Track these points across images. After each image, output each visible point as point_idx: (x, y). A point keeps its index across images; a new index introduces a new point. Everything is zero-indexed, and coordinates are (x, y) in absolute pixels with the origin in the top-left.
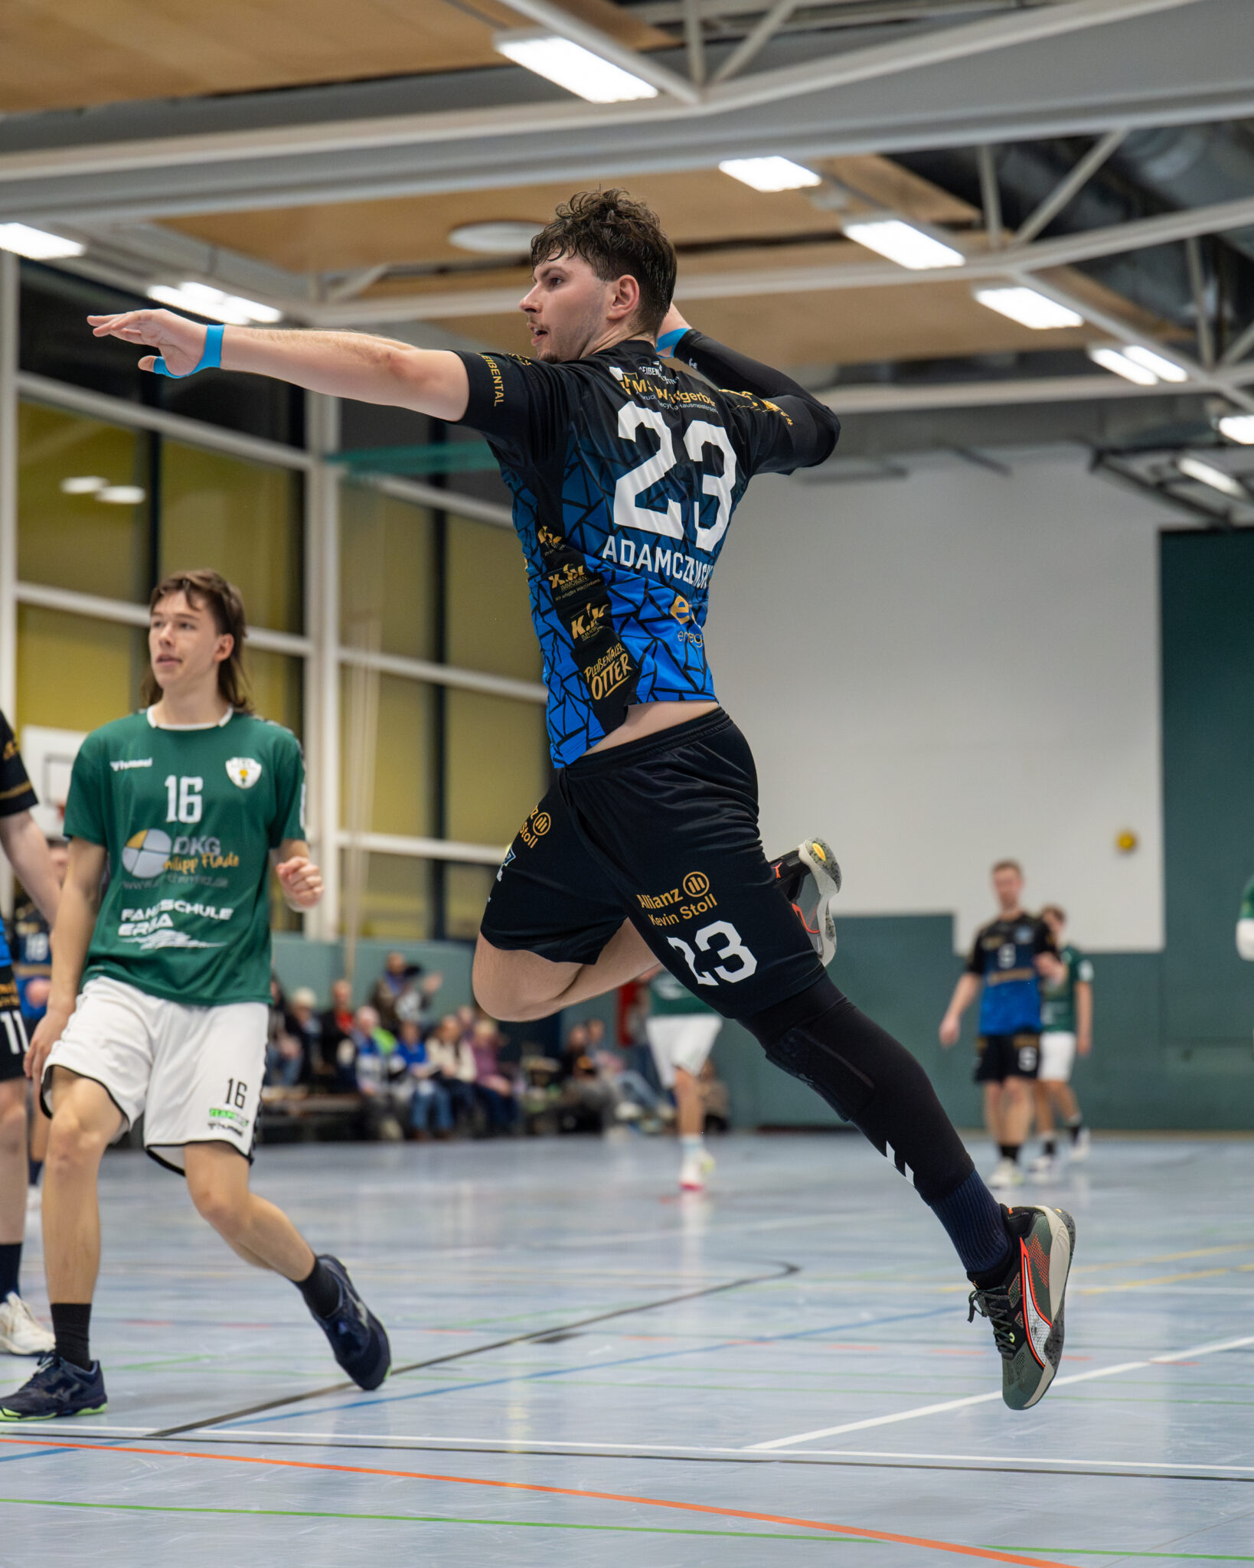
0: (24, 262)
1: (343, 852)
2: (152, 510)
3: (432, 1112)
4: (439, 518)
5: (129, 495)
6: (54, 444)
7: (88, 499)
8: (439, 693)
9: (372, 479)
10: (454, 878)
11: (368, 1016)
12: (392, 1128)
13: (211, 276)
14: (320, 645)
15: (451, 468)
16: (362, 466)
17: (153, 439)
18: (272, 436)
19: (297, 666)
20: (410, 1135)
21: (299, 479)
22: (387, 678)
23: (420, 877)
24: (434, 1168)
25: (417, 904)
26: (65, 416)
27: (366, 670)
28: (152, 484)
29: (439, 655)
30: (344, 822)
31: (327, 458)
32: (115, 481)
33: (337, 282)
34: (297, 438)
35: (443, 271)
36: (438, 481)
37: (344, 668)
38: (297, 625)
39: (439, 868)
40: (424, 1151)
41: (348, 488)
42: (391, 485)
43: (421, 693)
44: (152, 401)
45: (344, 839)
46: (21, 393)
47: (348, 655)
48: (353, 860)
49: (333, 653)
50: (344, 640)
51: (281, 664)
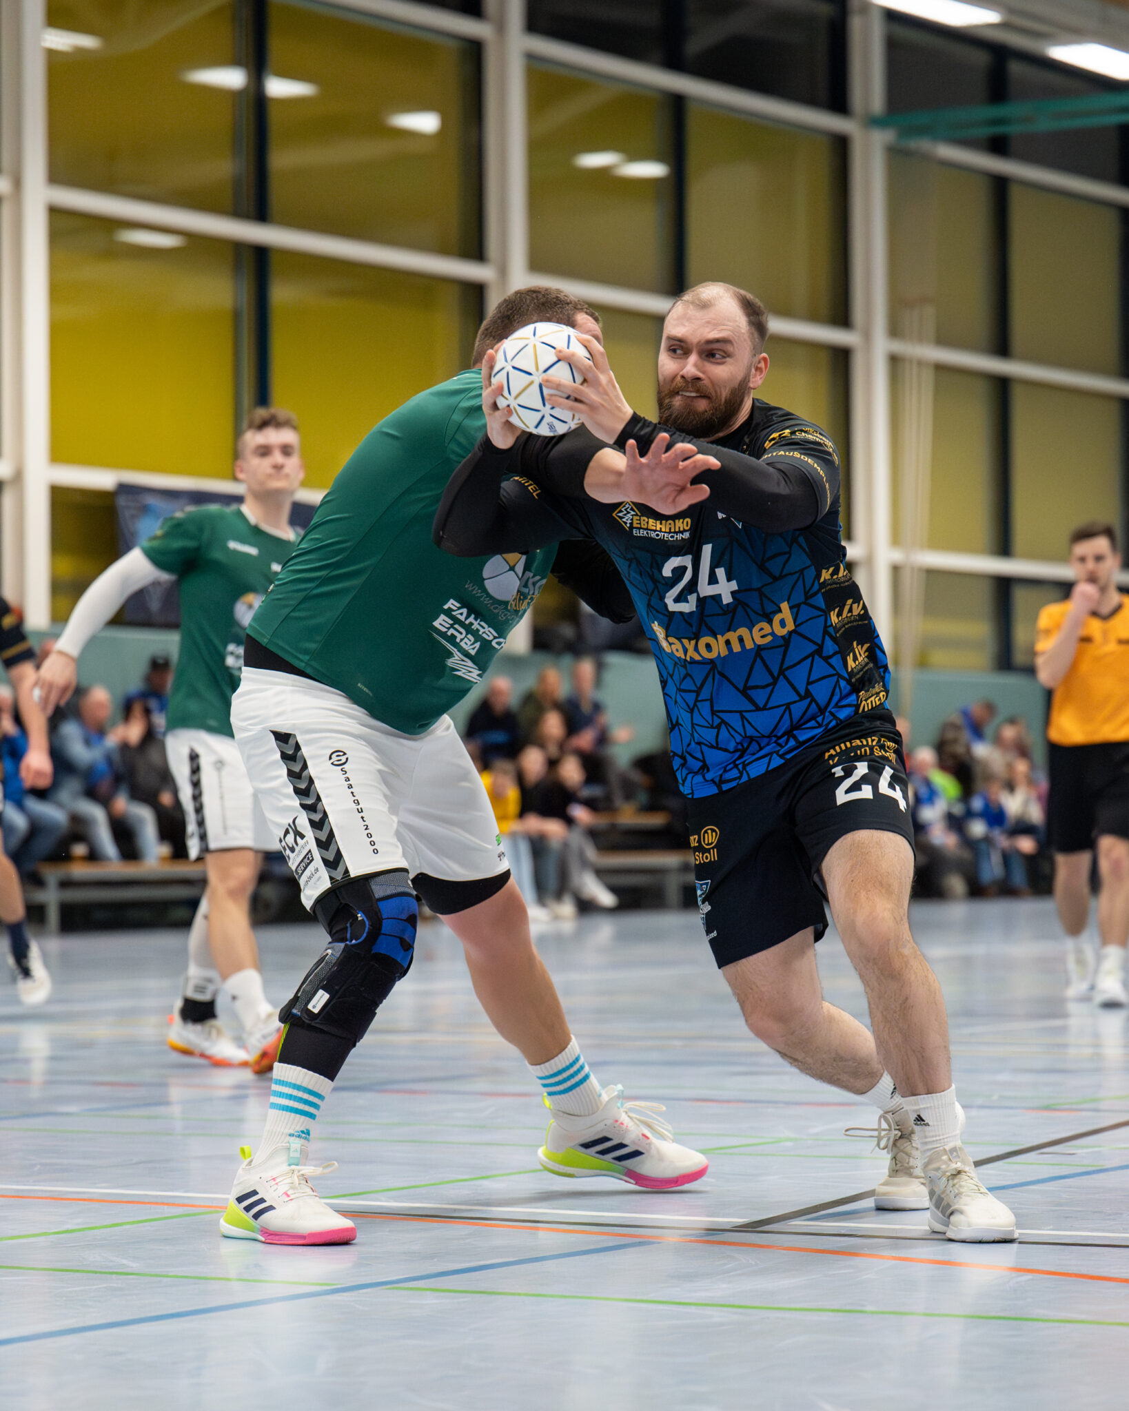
1: (896, 570)
2: (677, 186)
4: (1000, 186)
5: (652, 170)
6: (564, 113)
7: (603, 174)
8: (1002, 387)
9: (923, 144)
10: (1021, 597)
11: (926, 756)
12: (956, 884)
14: (867, 336)
15: (1012, 130)
16: (908, 131)
17: (677, 103)
18: (810, 101)
19: (841, 359)
20: (977, 891)
21: (841, 145)
22: (941, 369)
23: (983, 598)
25: (981, 630)
26: (575, 81)
27: (920, 363)
28: (677, 156)
29: (1002, 347)
30: (896, 539)
31: (873, 122)
32: (635, 156)
34: (838, 102)
36: (998, 146)
37: (894, 361)
38: (841, 316)
39: (1004, 586)
40: (993, 909)
41: (895, 154)
42: (947, 152)
43: (981, 388)
44: (674, 63)
45: (897, 556)
46: (532, 59)
47: (899, 347)
48: (907, 579)
49: (882, 345)
50: (894, 331)
51: (824, 358)
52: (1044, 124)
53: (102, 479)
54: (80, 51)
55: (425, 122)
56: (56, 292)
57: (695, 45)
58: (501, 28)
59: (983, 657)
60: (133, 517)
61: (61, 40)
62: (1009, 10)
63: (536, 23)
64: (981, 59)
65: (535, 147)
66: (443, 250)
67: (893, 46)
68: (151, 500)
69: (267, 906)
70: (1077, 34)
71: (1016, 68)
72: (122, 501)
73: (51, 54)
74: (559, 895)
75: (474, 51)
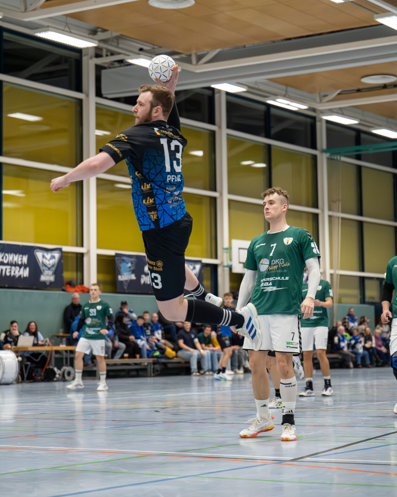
0: (228, 94)
1: (332, 275)
2: (269, 169)
3: (363, 358)
4: (359, 168)
5: (263, 165)
7: (249, 166)
8: (361, 224)
10: (367, 282)
11: (342, 328)
12: (351, 364)
13: (286, 96)
14: (323, 210)
15: (362, 153)
16: (332, 154)
17: (269, 147)
18: (306, 146)
19: (316, 216)
20: (356, 366)
21: (315, 158)
22: (343, 219)
23: (357, 283)
24: (365, 376)
25: (356, 292)
26: (241, 141)
27: (337, 217)
28: (269, 161)
29: (361, 213)
30: (331, 267)
31: (323, 151)
32: (257, 162)
33: (326, 96)
34: (314, 146)
35: (359, 90)
36: (358, 157)
37: (330, 217)
38: (316, 206)
39: (362, 280)
40: (361, 371)
41: (329, 160)
42: (343, 159)
43: (355, 225)
44: (268, 136)
45: (332, 272)
46: (228, 135)
47: (331, 213)
48: (335, 277)
49: (327, 213)
50: (330, 209)
51: (311, 217)
52: (371, 151)
53: (112, 253)
54: (105, 135)
55: (200, 153)
56: (99, 201)
57: (273, 131)
58: (220, 128)
59: (357, 299)
60: (120, 262)
61: (100, 133)
62: (361, 120)
63: (229, 126)
64: (353, 133)
65: (230, 159)
66: (204, 189)
67: (328, 130)
68: (124, 258)
69: (157, 371)
70: (380, 126)
71: (363, 136)
72: (116, 258)
73: (97, 136)
74: (239, 368)
75: (213, 134)
